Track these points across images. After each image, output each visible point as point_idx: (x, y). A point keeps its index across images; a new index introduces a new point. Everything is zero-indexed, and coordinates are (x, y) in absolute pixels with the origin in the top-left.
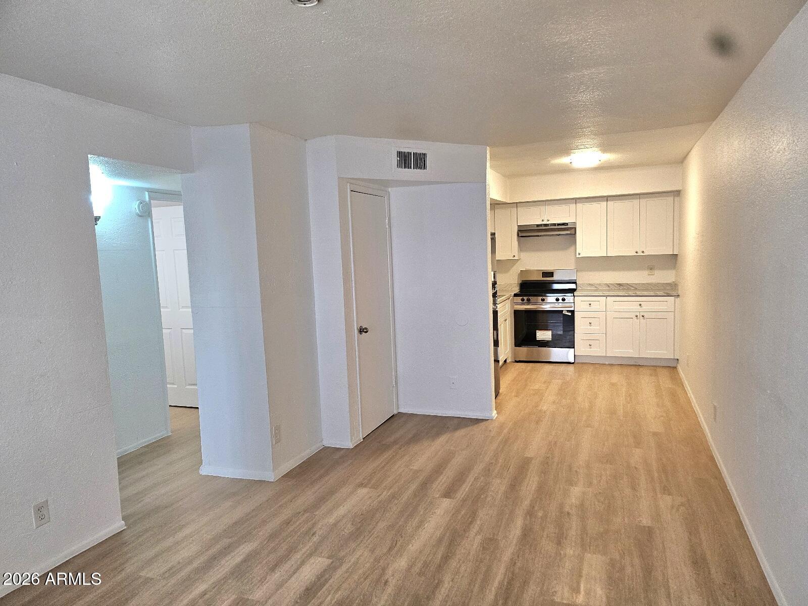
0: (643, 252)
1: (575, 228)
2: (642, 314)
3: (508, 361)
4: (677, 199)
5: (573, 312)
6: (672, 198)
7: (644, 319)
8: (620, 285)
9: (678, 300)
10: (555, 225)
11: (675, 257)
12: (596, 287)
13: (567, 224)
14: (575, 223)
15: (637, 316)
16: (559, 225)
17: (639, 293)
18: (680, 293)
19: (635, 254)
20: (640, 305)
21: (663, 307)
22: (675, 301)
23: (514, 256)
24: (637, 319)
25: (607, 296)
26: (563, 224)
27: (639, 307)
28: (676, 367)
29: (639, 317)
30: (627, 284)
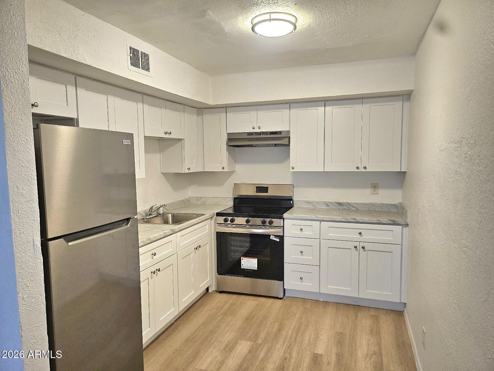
0: (365, 168)
1: (289, 137)
2: (362, 244)
3: (210, 291)
4: (406, 104)
5: (282, 238)
6: (401, 103)
7: (365, 251)
8: (340, 204)
9: (406, 230)
10: (266, 133)
11: (402, 174)
12: (314, 206)
13: (280, 133)
14: (288, 132)
15: (356, 247)
16: (272, 133)
17: (359, 218)
18: (409, 221)
19: (357, 170)
20: (360, 234)
21: (388, 238)
22: (402, 229)
23: (223, 168)
24: (357, 250)
25: (321, 221)
26: (275, 133)
27: (358, 236)
28: (403, 312)
29: (358, 248)
30: (349, 204)
